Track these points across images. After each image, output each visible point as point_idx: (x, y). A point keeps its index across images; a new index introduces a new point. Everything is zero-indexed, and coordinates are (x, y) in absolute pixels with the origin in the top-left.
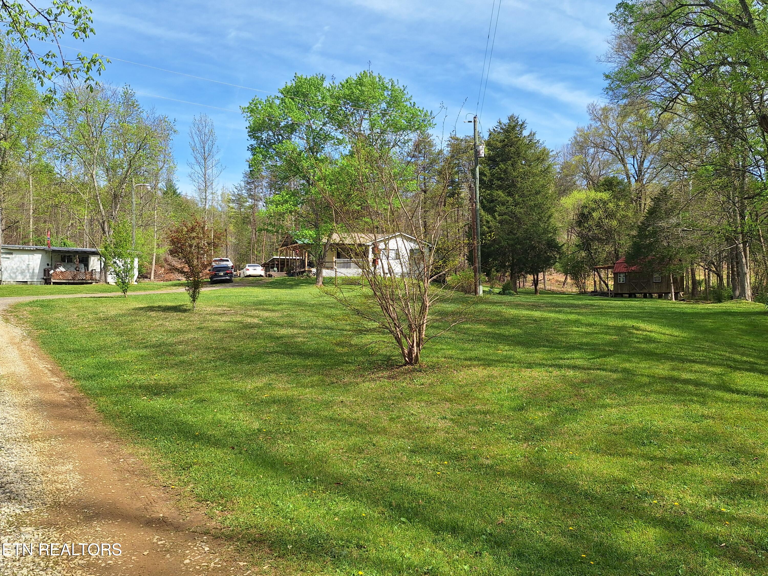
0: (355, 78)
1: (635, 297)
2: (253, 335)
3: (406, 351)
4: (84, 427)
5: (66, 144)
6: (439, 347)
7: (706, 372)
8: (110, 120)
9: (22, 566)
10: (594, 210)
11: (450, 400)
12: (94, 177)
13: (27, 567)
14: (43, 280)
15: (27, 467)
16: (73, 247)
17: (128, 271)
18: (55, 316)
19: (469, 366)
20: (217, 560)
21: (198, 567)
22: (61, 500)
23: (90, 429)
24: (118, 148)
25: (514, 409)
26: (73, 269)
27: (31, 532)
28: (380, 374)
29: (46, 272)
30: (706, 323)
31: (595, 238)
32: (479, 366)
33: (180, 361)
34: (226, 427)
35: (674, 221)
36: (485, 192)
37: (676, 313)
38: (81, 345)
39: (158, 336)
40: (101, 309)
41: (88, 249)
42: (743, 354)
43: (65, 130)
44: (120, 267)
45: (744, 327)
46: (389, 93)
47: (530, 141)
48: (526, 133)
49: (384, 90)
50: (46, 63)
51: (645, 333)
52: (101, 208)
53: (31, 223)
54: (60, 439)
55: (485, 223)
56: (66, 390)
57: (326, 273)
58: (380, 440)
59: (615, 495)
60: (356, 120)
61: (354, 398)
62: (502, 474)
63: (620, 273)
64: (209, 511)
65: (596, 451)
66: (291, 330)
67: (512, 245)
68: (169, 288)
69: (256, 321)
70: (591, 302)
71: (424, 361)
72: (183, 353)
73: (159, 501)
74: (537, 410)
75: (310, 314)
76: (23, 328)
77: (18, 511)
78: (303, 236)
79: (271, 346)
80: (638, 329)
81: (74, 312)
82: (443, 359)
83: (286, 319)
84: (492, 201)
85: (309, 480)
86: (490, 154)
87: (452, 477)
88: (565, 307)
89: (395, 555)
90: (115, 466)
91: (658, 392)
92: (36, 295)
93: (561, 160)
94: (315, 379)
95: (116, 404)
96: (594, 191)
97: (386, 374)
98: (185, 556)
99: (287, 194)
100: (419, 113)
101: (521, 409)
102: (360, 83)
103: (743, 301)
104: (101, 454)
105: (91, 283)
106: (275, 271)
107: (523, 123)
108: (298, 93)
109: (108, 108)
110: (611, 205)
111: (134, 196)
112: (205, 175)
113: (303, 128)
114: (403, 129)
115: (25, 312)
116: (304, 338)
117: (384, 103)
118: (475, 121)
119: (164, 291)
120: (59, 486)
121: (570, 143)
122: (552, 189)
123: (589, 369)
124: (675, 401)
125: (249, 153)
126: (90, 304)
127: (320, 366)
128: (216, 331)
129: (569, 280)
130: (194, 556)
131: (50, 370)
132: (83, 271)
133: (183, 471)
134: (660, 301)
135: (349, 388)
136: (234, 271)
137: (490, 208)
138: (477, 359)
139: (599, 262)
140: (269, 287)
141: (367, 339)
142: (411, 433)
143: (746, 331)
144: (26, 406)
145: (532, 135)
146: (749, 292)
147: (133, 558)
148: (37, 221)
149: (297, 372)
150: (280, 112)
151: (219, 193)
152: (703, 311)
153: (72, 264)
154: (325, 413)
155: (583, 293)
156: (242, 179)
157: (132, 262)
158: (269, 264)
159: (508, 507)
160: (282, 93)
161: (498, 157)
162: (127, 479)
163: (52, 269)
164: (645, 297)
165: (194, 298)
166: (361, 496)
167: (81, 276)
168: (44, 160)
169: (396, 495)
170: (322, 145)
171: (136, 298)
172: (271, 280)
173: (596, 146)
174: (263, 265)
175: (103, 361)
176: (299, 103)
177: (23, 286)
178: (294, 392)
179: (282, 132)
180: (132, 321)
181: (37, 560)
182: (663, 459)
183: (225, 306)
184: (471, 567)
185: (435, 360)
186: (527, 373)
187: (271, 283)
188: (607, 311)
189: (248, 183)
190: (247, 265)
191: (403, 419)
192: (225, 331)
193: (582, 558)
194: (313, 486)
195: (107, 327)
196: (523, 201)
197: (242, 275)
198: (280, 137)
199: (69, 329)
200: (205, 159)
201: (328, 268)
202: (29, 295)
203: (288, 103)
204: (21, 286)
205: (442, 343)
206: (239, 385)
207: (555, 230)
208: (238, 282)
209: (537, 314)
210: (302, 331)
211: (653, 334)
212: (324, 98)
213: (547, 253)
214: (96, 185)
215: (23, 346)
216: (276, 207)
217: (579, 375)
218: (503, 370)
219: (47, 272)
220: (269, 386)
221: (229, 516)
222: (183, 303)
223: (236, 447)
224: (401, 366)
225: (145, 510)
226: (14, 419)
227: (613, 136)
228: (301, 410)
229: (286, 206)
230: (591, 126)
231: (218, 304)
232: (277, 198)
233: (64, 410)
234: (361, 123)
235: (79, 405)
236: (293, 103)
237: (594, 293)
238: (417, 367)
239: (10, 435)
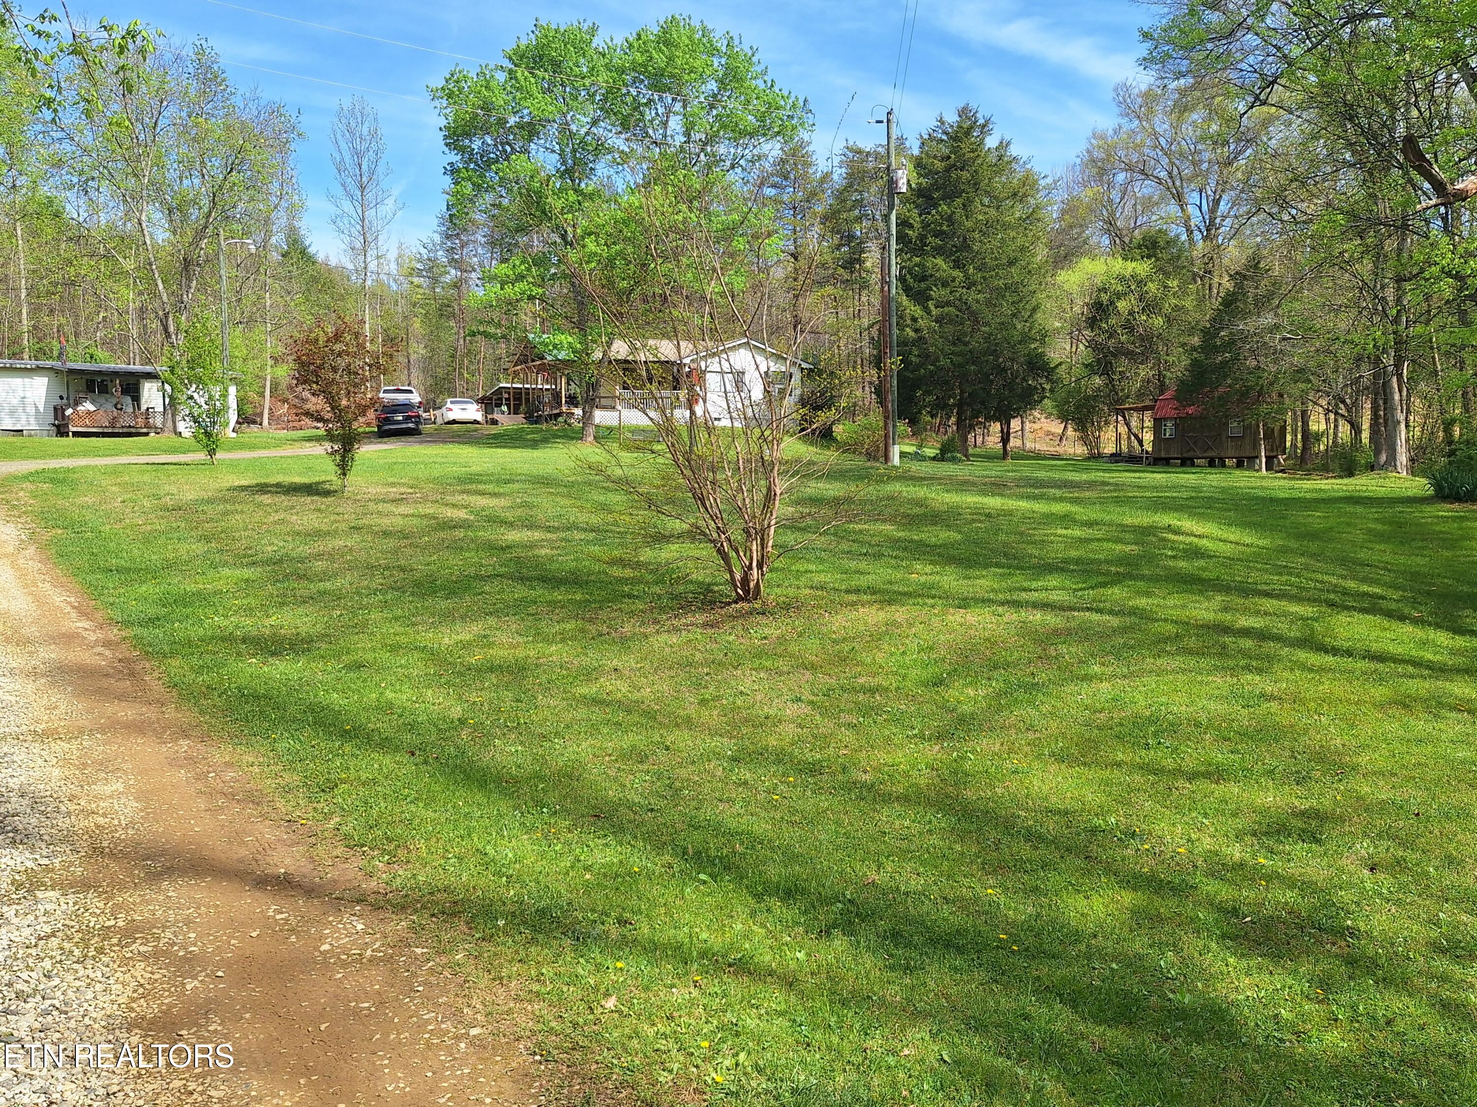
0: (656, 30)
1: (1193, 465)
2: (455, 542)
3: (738, 577)
4: (142, 715)
5: (85, 158)
6: (800, 566)
7: (1285, 614)
8: (171, 112)
9: (42, 955)
10: (1119, 296)
11: (813, 667)
12: (144, 225)
13: (52, 958)
14: (54, 428)
15: (42, 787)
16: (108, 362)
17: (216, 414)
18: (78, 501)
19: (853, 604)
20: (378, 944)
21: (344, 957)
22: (105, 844)
23: (154, 719)
24: (187, 167)
25: (925, 684)
26: (109, 406)
27: (54, 900)
28: (690, 619)
29: (58, 411)
30: (1310, 520)
31: (1122, 351)
32: (870, 603)
33: (318, 592)
34: (400, 716)
35: (1268, 319)
36: (909, 259)
37: (1257, 498)
38: (133, 560)
39: (276, 542)
40: (167, 487)
41: (137, 367)
42: (1364, 580)
43: (81, 132)
44: (200, 407)
45: (1379, 527)
46: (723, 61)
47: (1000, 158)
48: (991, 142)
49: (713, 55)
50: (39, 34)
51: (1189, 539)
52: (161, 286)
53: (24, 316)
54: (99, 736)
55: (909, 322)
56: (107, 644)
57: (601, 417)
58: (681, 739)
59: (1079, 834)
60: (657, 114)
61: (637, 663)
62: (887, 799)
63: (1166, 419)
64: (365, 862)
65: (1060, 758)
66: (529, 533)
67: (961, 366)
68: (298, 444)
69: (462, 514)
70: (1107, 475)
71: (772, 594)
72: (324, 576)
73: (279, 846)
74: (965, 686)
75: (564, 502)
76: (20, 526)
77: (30, 864)
78: (555, 346)
79: (490, 563)
80: (1177, 532)
81: (114, 493)
82: (808, 591)
83: (519, 512)
84: (924, 278)
85: (545, 810)
86: (921, 184)
87: (800, 805)
88: (1052, 487)
89: (682, 935)
90: (200, 786)
91: (1190, 652)
92: (40, 458)
93: (1060, 196)
94: (568, 626)
95: (199, 671)
96: (1120, 259)
97: (700, 618)
98: (322, 939)
99: (522, 263)
100: (782, 103)
101: (939, 682)
102: (665, 40)
103: (1390, 474)
104: (174, 763)
105: (147, 434)
106: (503, 413)
107: (987, 122)
108: (541, 60)
109: (166, 87)
110: (1152, 287)
111: (222, 265)
112: (363, 220)
113: (553, 129)
114: (750, 134)
115: (21, 494)
116: (552, 549)
117: (713, 82)
118: (888, 121)
119: (288, 451)
120: (101, 820)
121: (1078, 161)
122: (1041, 253)
123: (1072, 609)
124: (1216, 668)
125: (448, 179)
126: (146, 478)
127: (580, 602)
128: (386, 534)
129: (1070, 432)
130: (338, 939)
131: (74, 607)
132: (130, 410)
133: (322, 794)
134: (1238, 472)
135: (630, 644)
136: (425, 412)
137: (919, 293)
138: (872, 590)
139: (1128, 397)
140: (490, 445)
141: (669, 552)
142: (735, 726)
143: (1382, 535)
144: (34, 674)
145: (1004, 145)
146: (1403, 458)
147: (233, 942)
148: (35, 310)
149: (536, 614)
150: (506, 97)
151: (392, 255)
152: (1308, 496)
153: (108, 396)
154: (584, 690)
155: (1095, 457)
156: (435, 229)
157: (224, 395)
158: (491, 399)
159: (889, 856)
160: (510, 59)
161: (937, 190)
162: (222, 808)
163: (69, 406)
164: (1211, 464)
165: (344, 468)
166: (636, 837)
167: (126, 421)
168: (45, 190)
169: (697, 836)
170: (591, 165)
171: (233, 465)
172: (494, 430)
173: (1129, 168)
174: (482, 401)
175: (174, 590)
176: (543, 79)
177: (15, 439)
178: (529, 652)
179: (511, 137)
180: (226, 513)
181: (67, 945)
182: (1178, 772)
183: (404, 484)
184: (808, 955)
185: (791, 592)
186: (956, 617)
187: (495, 437)
188: (1130, 494)
189: (448, 237)
190: (449, 400)
191: (724, 702)
192: (404, 535)
193: (1000, 940)
194: (553, 821)
195: (179, 524)
196: (984, 278)
197: (439, 421)
198: (508, 148)
199: (108, 527)
200: (362, 188)
201: (604, 408)
202: (27, 457)
203: (522, 79)
204: (11, 439)
205: (808, 561)
206: (426, 637)
207: (1044, 337)
208: (431, 435)
209: (994, 502)
210: (549, 536)
211: (1204, 542)
212: (593, 69)
213: (1027, 381)
214: (148, 242)
215: (22, 561)
216: (502, 289)
217: (1052, 620)
218: (915, 611)
219: (60, 413)
220: (483, 640)
221: (401, 872)
222: (323, 478)
223: (417, 753)
224: (729, 604)
225: (253, 862)
226: (13, 699)
227: (1162, 149)
228: (540, 684)
229: (521, 286)
230: (1120, 127)
231: (391, 480)
232: (503, 270)
233: (105, 683)
234: (667, 121)
235: (132, 674)
236: (533, 80)
237: (1116, 457)
238: (757, 605)
239: (7, 730)
